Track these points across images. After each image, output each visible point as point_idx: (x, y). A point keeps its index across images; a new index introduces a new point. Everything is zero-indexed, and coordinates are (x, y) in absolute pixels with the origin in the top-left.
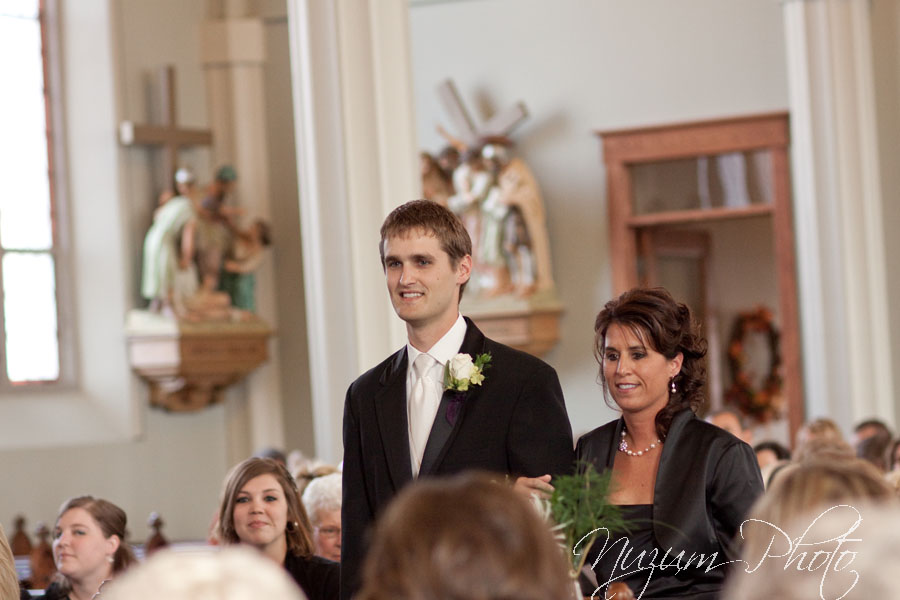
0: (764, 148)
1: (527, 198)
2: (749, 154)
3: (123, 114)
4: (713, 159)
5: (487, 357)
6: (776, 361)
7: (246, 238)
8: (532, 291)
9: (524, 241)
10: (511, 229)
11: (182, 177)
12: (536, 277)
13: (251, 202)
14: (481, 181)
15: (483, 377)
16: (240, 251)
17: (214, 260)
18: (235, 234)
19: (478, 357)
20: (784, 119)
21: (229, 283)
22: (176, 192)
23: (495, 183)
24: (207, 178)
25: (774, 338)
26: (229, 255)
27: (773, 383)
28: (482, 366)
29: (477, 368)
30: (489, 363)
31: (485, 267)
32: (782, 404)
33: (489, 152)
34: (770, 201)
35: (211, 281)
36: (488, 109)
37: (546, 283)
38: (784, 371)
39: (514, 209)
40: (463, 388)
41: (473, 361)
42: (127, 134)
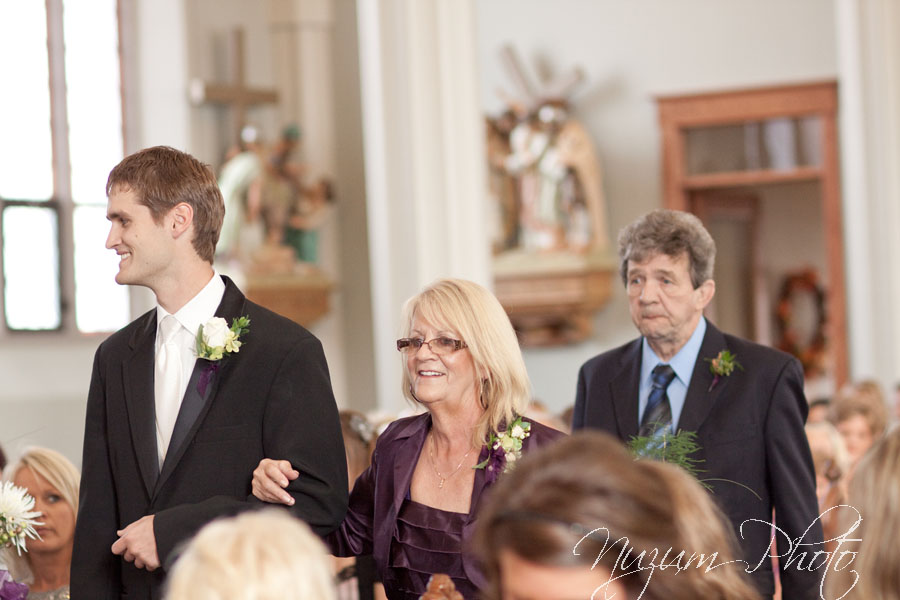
0: (812, 114)
1: (584, 160)
2: (797, 121)
3: (193, 72)
4: (761, 125)
5: (245, 321)
6: (822, 319)
7: (310, 195)
8: (587, 250)
9: (580, 201)
10: (569, 191)
11: (249, 134)
12: (592, 235)
13: (316, 159)
14: (539, 142)
15: (240, 343)
16: (305, 206)
17: (279, 215)
18: (299, 191)
19: (235, 320)
20: (832, 87)
21: (294, 238)
22: (243, 148)
23: (552, 143)
24: (273, 136)
25: (820, 298)
26: (293, 211)
27: (819, 342)
28: (240, 330)
29: (233, 333)
30: (246, 328)
31: (541, 226)
32: (828, 361)
33: (548, 115)
34: (818, 166)
35: (276, 236)
36: (546, 72)
37: (601, 241)
38: (831, 331)
39: (572, 172)
40: (217, 356)
41: (230, 326)
42: (198, 92)
